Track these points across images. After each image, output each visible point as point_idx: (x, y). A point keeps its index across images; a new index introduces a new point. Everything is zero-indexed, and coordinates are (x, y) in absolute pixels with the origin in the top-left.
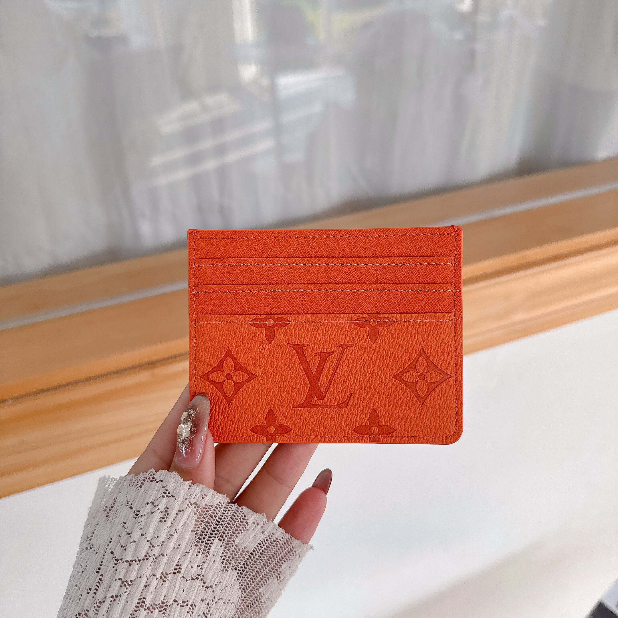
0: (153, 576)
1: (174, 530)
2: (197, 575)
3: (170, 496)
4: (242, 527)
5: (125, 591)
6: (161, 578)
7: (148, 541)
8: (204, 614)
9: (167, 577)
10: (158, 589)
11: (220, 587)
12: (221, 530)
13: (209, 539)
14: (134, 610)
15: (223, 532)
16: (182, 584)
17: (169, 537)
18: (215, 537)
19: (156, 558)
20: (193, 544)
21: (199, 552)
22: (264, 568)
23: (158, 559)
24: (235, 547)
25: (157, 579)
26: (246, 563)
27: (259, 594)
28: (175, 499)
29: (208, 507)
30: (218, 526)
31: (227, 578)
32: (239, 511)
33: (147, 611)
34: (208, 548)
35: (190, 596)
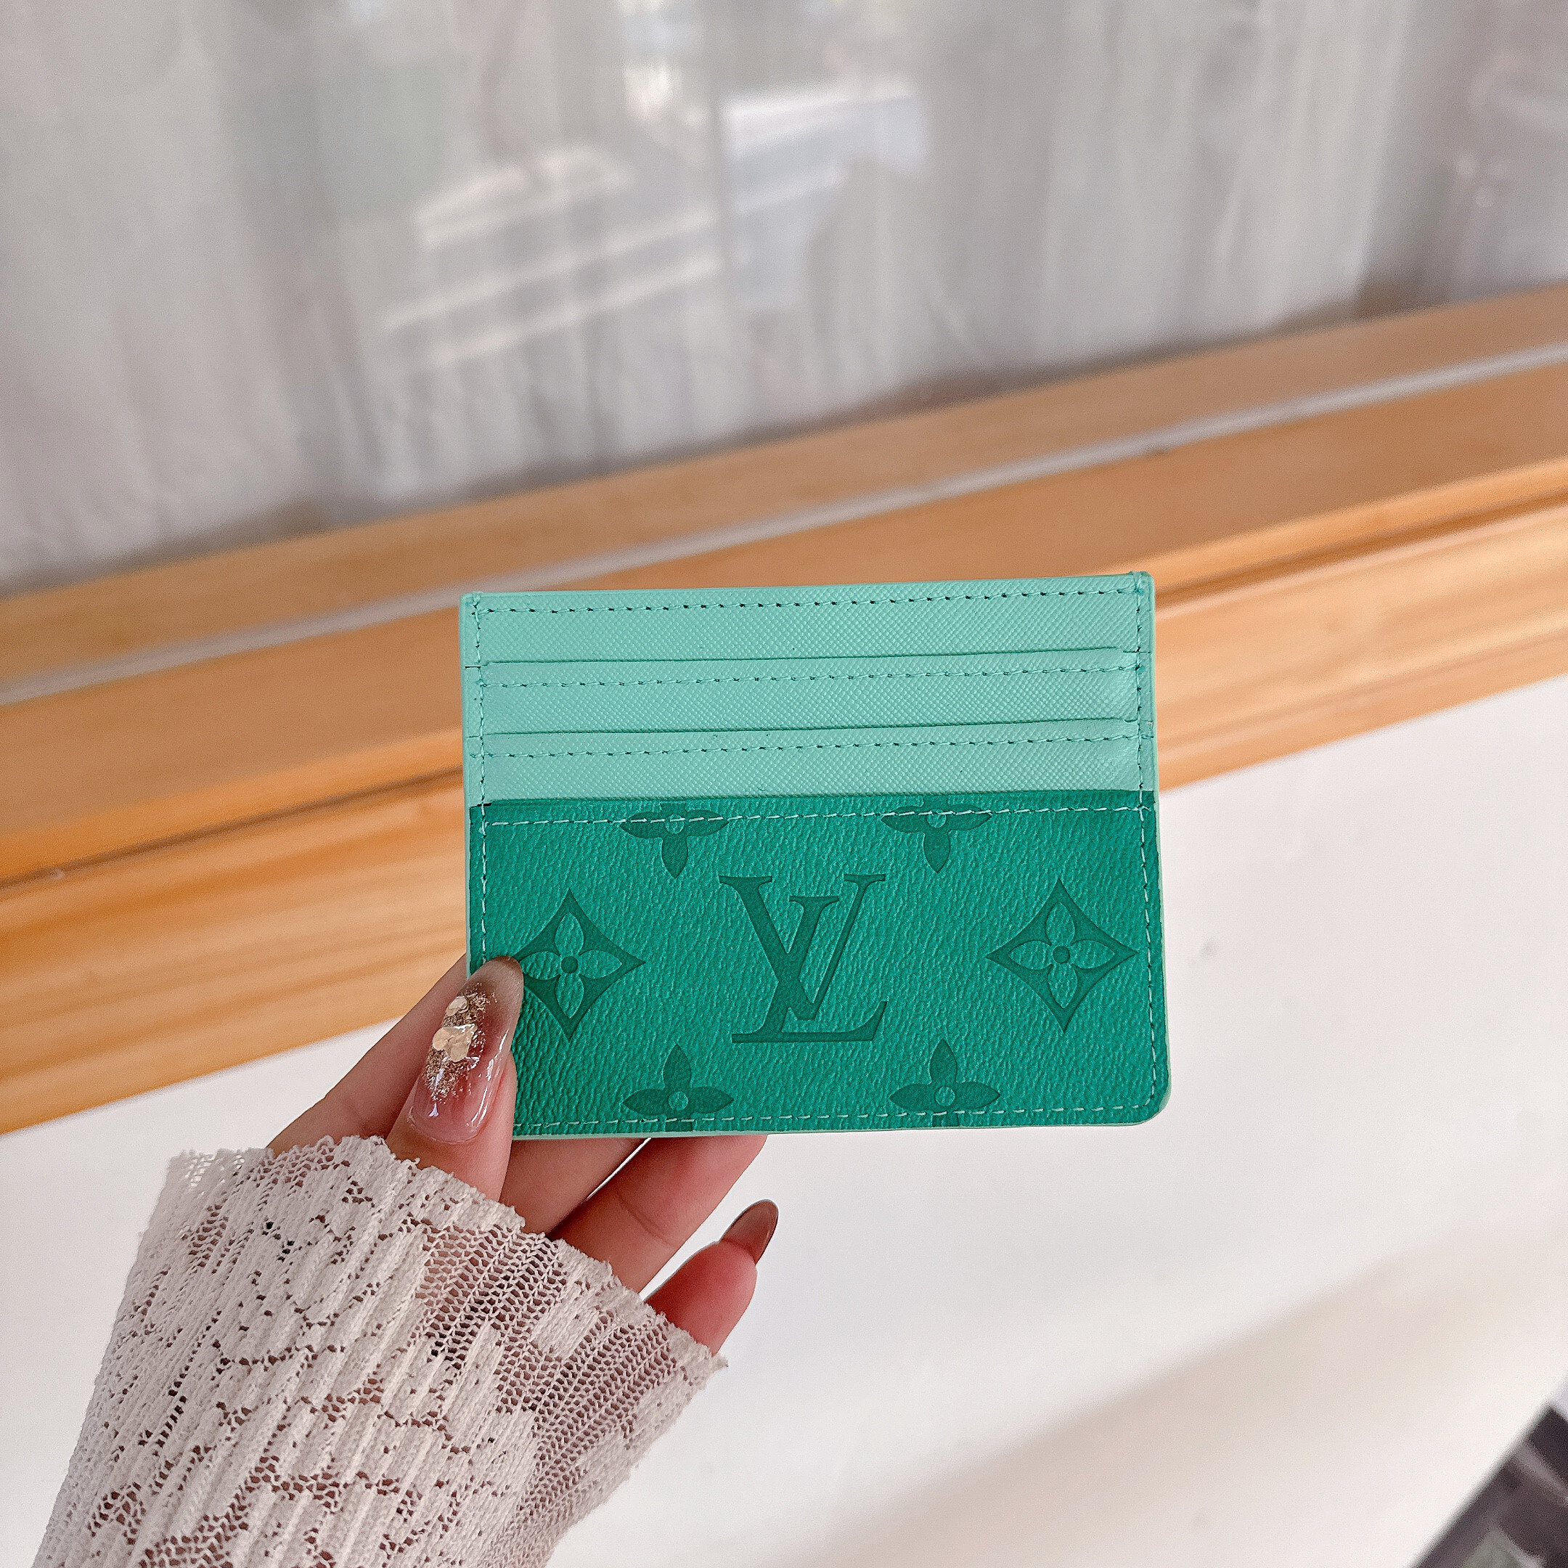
0: (302, 1403)
1: (365, 1285)
2: (429, 1414)
3: (361, 1201)
4: (552, 1294)
5: (229, 1434)
6: (325, 1409)
7: (297, 1311)
8: (442, 1521)
9: (341, 1409)
10: (314, 1437)
11: (489, 1454)
12: (500, 1301)
13: (467, 1322)
14: (246, 1488)
15: (504, 1308)
16: (383, 1431)
17: (350, 1304)
18: (483, 1319)
19: (314, 1357)
20: (418, 1328)
21: (435, 1353)
23: (320, 1359)
24: (534, 1349)
25: (313, 1411)
26: (556, 1393)
28: (373, 1206)
29: (462, 1235)
30: (493, 1290)
31: (509, 1431)
32: (549, 1252)
33: (282, 1492)
34: (461, 1346)
35: (406, 1468)
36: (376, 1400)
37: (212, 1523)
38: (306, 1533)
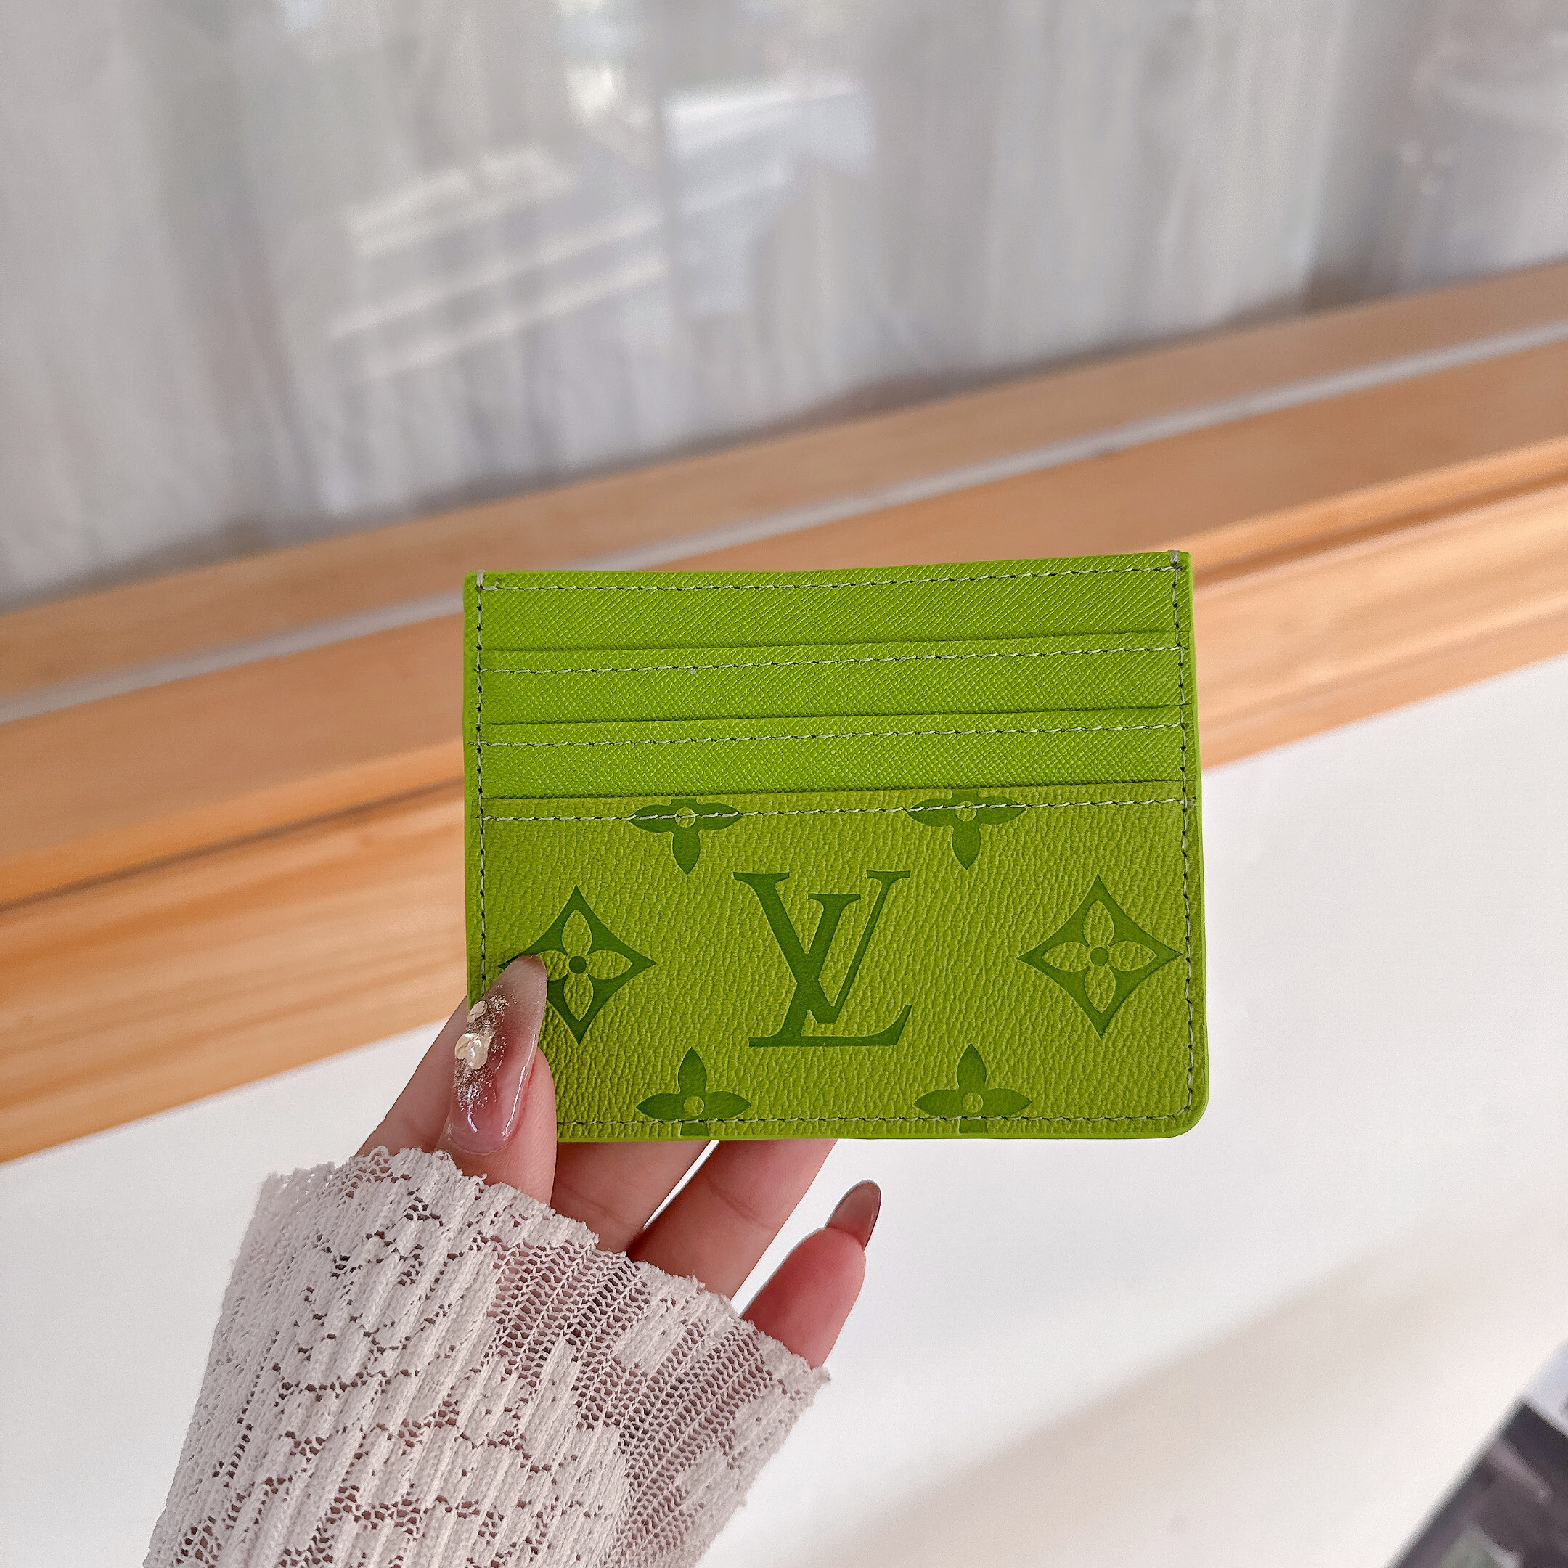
0: (378, 1430)
1: (437, 1307)
2: (505, 1433)
3: (427, 1218)
4: (634, 1312)
5: (304, 1466)
6: (401, 1435)
7: (366, 1334)
8: (530, 1543)
9: (418, 1434)
10: (393, 1464)
11: (573, 1472)
12: (575, 1317)
13: (541, 1338)
14: (327, 1520)
15: (580, 1323)
16: (460, 1453)
17: (422, 1326)
18: (558, 1335)
19: (388, 1382)
21: (508, 1372)
22: (688, 1418)
23: (394, 1384)
24: (614, 1363)
25: (389, 1438)
27: (674, 1491)
28: (441, 1224)
29: (533, 1251)
30: (567, 1306)
31: (591, 1448)
32: (628, 1273)
33: (363, 1522)
34: (535, 1363)
35: (485, 1490)
36: (452, 1423)
37: (295, 1557)
38: (391, 1562)
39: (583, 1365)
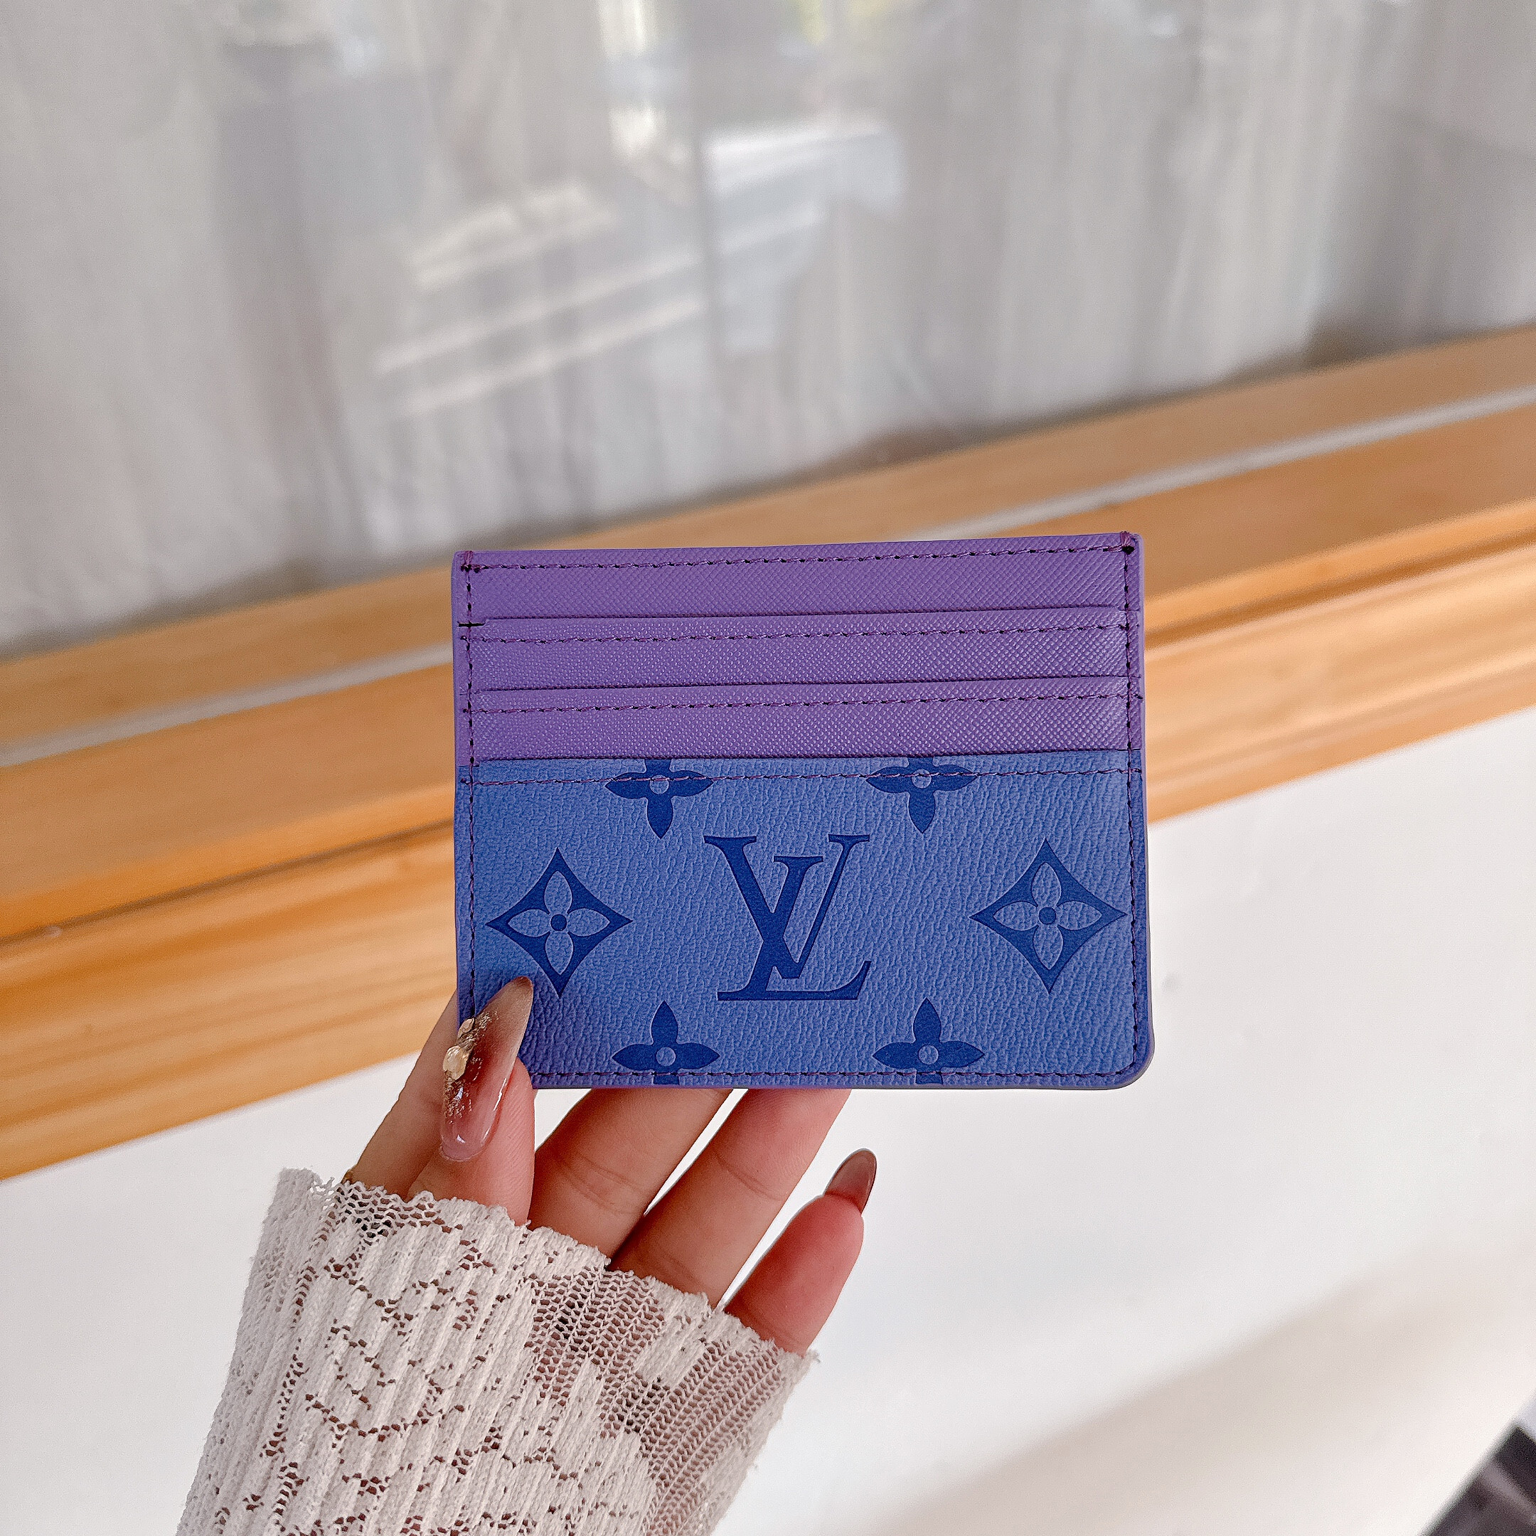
0: (437, 1463)
1: (486, 1346)
2: (539, 1450)
3: (480, 1265)
4: (651, 1330)
5: (375, 1504)
6: (454, 1463)
9: (469, 1461)
10: (449, 1492)
11: (598, 1477)
12: (598, 1339)
13: (569, 1361)
15: (602, 1344)
16: (503, 1473)
17: (475, 1364)
18: (583, 1357)
20: (528, 1375)
21: (543, 1396)
23: (450, 1419)
25: (445, 1468)
26: (662, 1416)
28: (494, 1271)
29: (561, 1282)
30: (590, 1329)
31: (614, 1454)
32: (640, 1289)
34: (565, 1384)
35: (522, 1502)
36: (496, 1447)
39: (606, 1381)
